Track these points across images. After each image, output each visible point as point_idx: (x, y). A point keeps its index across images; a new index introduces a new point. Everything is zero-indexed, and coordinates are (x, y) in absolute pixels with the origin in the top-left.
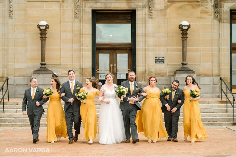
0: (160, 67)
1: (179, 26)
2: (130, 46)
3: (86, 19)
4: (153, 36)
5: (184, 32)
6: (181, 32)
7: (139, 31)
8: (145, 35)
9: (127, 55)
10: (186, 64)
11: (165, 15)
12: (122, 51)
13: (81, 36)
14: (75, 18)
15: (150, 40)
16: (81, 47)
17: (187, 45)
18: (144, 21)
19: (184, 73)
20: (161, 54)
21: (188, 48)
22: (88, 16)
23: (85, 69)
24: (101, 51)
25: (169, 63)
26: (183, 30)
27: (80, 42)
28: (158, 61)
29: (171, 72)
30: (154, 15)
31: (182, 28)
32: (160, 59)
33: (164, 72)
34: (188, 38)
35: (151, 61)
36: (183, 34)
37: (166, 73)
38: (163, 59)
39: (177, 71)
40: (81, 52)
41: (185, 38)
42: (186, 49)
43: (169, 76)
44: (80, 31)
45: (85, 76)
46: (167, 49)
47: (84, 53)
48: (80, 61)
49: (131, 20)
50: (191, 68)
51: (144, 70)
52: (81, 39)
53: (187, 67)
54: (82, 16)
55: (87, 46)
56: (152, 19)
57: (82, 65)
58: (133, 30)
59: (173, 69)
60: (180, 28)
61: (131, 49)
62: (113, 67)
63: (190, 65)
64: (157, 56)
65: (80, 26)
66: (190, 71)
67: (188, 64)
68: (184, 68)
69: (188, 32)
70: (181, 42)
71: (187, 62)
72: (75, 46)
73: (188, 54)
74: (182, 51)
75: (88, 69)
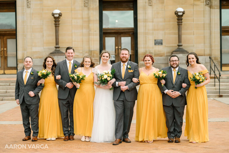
0: (159, 48)
1: (175, 12)
2: (133, 31)
3: (94, 7)
4: (153, 22)
5: (179, 17)
6: (177, 18)
7: (140, 17)
8: (145, 21)
9: (130, 38)
10: (181, 46)
11: (163, 3)
12: (126, 35)
13: (90, 22)
14: (84, 6)
15: (150, 25)
16: (90, 32)
17: (182, 29)
18: (145, 9)
19: (179, 53)
20: (160, 37)
21: (183, 31)
22: (96, 5)
23: (93, 51)
24: (107, 35)
25: (166, 45)
26: (178, 16)
27: (89, 27)
28: (157, 43)
29: (169, 52)
30: (153, 3)
31: (178, 14)
32: (159, 41)
33: (162, 53)
34: (183, 23)
35: (151, 43)
36: (178, 19)
38: (162, 41)
39: (173, 51)
40: (90, 37)
41: (180, 22)
42: (181, 32)
43: (166, 56)
44: (89, 18)
45: (94, 58)
46: (165, 32)
47: (92, 37)
48: (89, 44)
49: (133, 7)
50: (186, 49)
51: (145, 52)
52: (90, 25)
53: (182, 49)
54: (90, 4)
55: (95, 31)
56: (151, 7)
57: (90, 48)
58: (135, 16)
59: (170, 50)
60: (175, 14)
61: (133, 33)
63: (185, 46)
64: (156, 39)
65: (88, 14)
66: (185, 52)
67: (183, 45)
68: (180, 49)
69: (183, 18)
70: (177, 26)
71: (183, 43)
72: (85, 31)
73: (183, 37)
74: (177, 34)
75: (96, 51)
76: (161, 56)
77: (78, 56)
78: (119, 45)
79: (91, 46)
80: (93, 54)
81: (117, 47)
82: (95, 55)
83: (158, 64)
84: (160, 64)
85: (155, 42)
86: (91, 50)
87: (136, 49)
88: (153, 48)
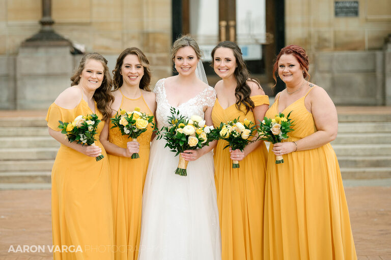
25: (370, 17)
28: (342, 12)
32: (348, 5)
35: (325, 11)
37: (363, 42)
62: (228, 28)
76: (355, 49)
77: (107, 48)
78: (230, 17)
79: (145, 20)
80: (151, 44)
81: (224, 23)
82: (158, 45)
83: (346, 71)
84: (349, 72)
85: (336, 8)
86: (145, 30)
87: (281, 28)
88: (330, 25)
